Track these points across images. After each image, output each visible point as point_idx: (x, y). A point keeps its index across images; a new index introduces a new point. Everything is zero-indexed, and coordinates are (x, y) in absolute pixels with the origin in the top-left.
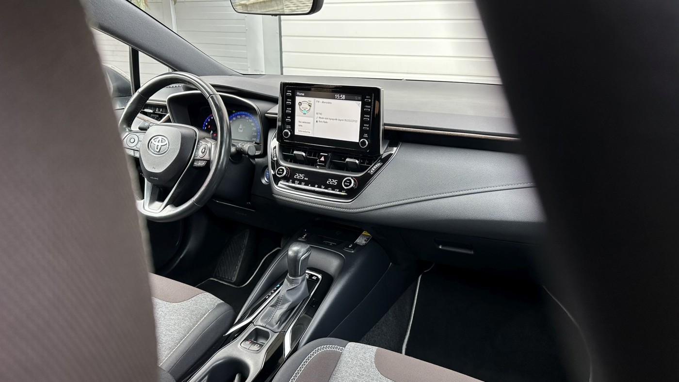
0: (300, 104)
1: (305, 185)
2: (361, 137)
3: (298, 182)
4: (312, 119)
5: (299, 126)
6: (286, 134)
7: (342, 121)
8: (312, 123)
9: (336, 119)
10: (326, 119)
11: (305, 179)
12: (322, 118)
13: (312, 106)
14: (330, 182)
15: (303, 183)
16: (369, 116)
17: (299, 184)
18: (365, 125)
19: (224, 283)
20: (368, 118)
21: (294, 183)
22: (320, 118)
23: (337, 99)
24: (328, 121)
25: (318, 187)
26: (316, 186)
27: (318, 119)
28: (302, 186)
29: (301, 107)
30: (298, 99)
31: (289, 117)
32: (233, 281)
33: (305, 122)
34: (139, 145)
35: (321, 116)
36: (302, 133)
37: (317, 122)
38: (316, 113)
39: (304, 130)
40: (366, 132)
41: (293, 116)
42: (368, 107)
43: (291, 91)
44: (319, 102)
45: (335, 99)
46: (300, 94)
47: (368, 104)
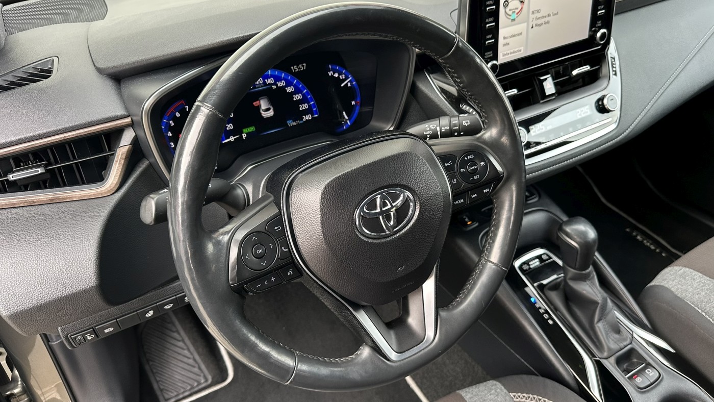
0: (506, 3)
4: (526, 24)
8: (525, 32)
12: (541, 18)
14: (580, 114)
17: (547, 141)
18: (599, 8)
22: (536, 19)
24: (550, 19)
25: (574, 131)
27: (535, 23)
29: (507, 10)
31: (490, 36)
32: (210, 381)
33: (514, 36)
34: (282, 250)
35: (539, 15)
36: (510, 55)
37: (532, 27)
38: (531, 13)
39: (512, 51)
40: (601, 18)
41: (496, 31)
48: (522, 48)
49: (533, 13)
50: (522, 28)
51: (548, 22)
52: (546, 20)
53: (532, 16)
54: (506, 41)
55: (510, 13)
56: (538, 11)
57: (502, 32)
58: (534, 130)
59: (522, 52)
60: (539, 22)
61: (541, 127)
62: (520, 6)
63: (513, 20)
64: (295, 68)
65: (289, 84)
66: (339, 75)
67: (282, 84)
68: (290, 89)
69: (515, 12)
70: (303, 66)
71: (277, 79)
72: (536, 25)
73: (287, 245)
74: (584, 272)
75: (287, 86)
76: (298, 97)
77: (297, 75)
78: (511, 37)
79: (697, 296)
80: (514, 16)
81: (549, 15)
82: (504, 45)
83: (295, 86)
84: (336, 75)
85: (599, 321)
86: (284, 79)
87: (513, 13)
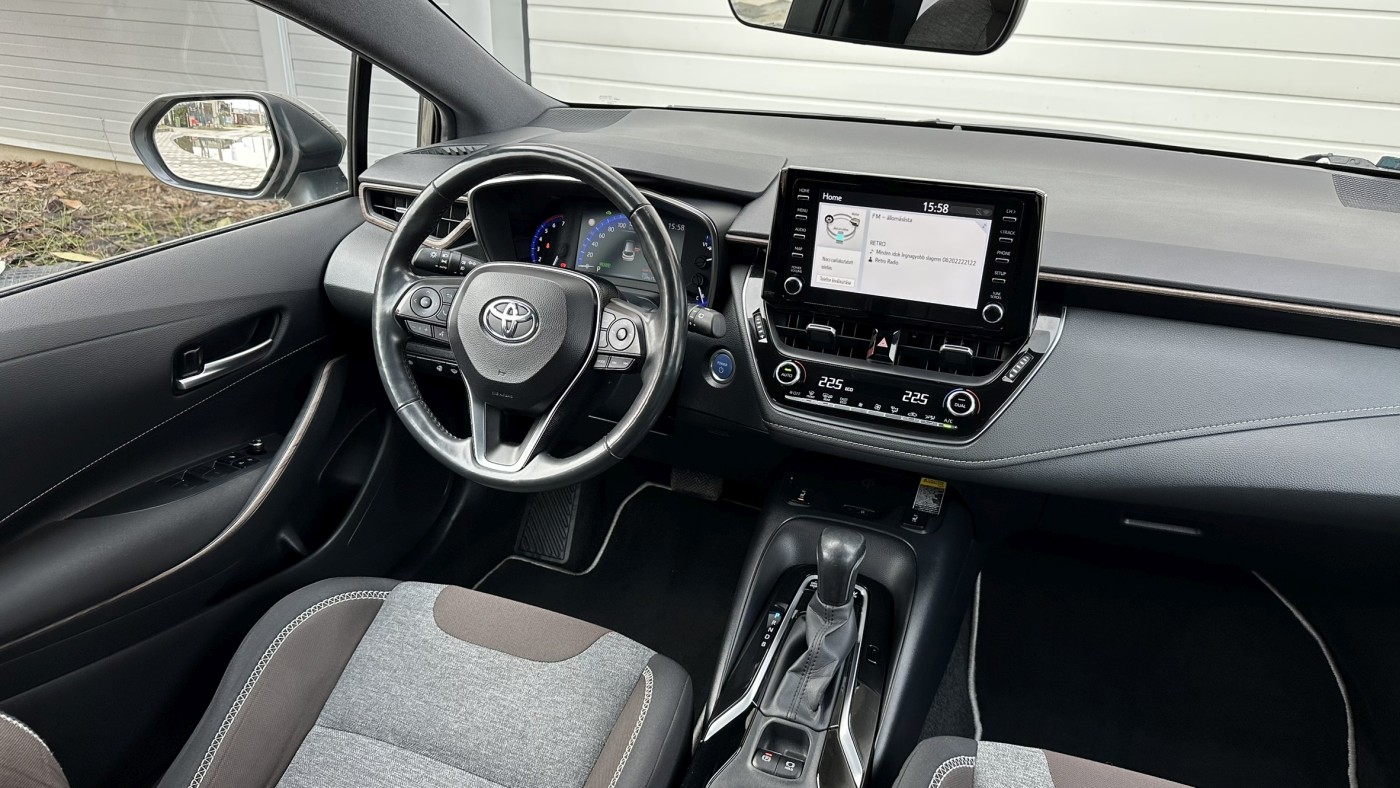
0: (830, 219)
1: (848, 404)
2: (984, 298)
3: (831, 397)
4: (859, 253)
5: (823, 267)
6: (793, 285)
7: (935, 262)
8: (857, 262)
9: (923, 258)
10: (894, 254)
11: (847, 389)
12: (886, 253)
13: (862, 225)
14: (909, 397)
15: (844, 400)
16: (1008, 254)
17: (832, 401)
18: (996, 273)
19: (544, 566)
20: (1006, 257)
21: (821, 399)
22: (879, 252)
23: (927, 212)
24: (897, 259)
25: (881, 410)
26: (878, 407)
27: (874, 256)
28: (842, 406)
29: (831, 227)
30: (824, 209)
31: (799, 249)
32: (562, 562)
33: (840, 261)
35: (883, 249)
36: (831, 283)
37: (870, 261)
38: (868, 241)
39: (836, 279)
40: (998, 287)
41: (809, 245)
42: (1009, 233)
43: (808, 191)
44: (878, 217)
45: (923, 211)
46: (832, 198)
47: (1010, 226)
48: (853, 282)
49: (872, 243)
50: (855, 256)
51: (895, 263)
52: (893, 258)
53: (869, 247)
54: (826, 263)
55: (836, 232)
56: (881, 243)
57: (820, 251)
58: (825, 382)
59: (852, 285)
60: (880, 257)
61: (837, 383)
62: (851, 228)
63: (838, 241)
69: (842, 233)
72: (877, 260)
78: (835, 261)
80: (843, 239)
81: (898, 254)
87: (839, 233)
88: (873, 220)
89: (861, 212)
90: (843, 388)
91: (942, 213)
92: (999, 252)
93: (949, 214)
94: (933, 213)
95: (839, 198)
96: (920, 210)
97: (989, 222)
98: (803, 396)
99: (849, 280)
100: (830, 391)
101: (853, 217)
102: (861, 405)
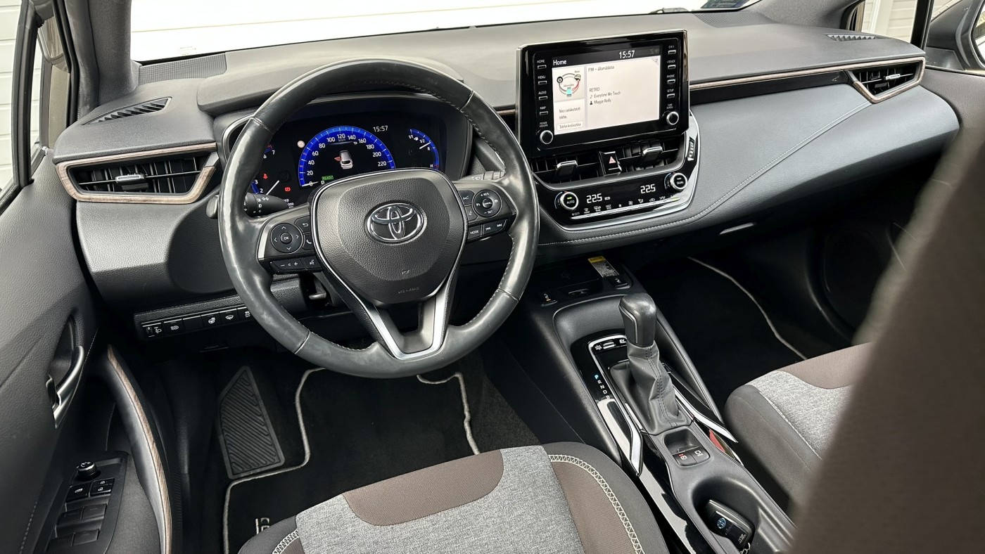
0: (560, 79)
1: (613, 208)
2: (663, 110)
3: (600, 208)
4: (583, 100)
6: (547, 136)
8: (583, 108)
10: (607, 95)
11: (606, 199)
12: (601, 96)
13: (582, 79)
14: (644, 190)
15: (608, 206)
16: (673, 76)
17: (602, 210)
18: (668, 91)
20: (673, 78)
21: (594, 211)
22: (595, 96)
23: (622, 59)
24: (609, 97)
25: (634, 204)
26: (631, 203)
27: (594, 99)
28: (610, 211)
29: (562, 85)
30: (556, 72)
31: (544, 108)
32: (282, 463)
33: (571, 110)
34: (306, 242)
35: (597, 93)
36: (568, 127)
37: (591, 104)
38: (588, 90)
39: (570, 124)
40: (671, 100)
41: (549, 103)
42: (672, 62)
43: (543, 61)
44: (592, 69)
45: (620, 59)
46: (561, 62)
47: (673, 57)
48: (581, 123)
49: (591, 90)
50: (580, 103)
51: (609, 100)
52: (607, 97)
53: (589, 94)
54: (562, 114)
55: (565, 88)
56: (596, 89)
57: (557, 106)
58: (590, 199)
59: (582, 126)
60: (599, 99)
61: (598, 197)
62: (575, 83)
63: (570, 95)
64: (377, 129)
65: (369, 142)
66: (419, 139)
67: (363, 141)
68: (370, 147)
69: (570, 88)
70: (385, 128)
71: (359, 136)
72: (596, 102)
73: (311, 240)
74: (644, 348)
75: (368, 143)
76: (377, 154)
77: (377, 134)
78: (568, 111)
79: (785, 398)
80: (571, 92)
81: (609, 94)
82: (561, 118)
83: (375, 145)
84: (417, 139)
85: (653, 398)
86: (366, 137)
87: (568, 88)
88: (589, 73)
89: (580, 69)
90: (603, 199)
91: (631, 58)
92: (668, 76)
93: (635, 57)
94: (626, 58)
95: (565, 62)
96: (617, 58)
97: (659, 57)
98: (582, 213)
99: (579, 123)
100: (598, 204)
101: (576, 74)
102: (620, 205)
